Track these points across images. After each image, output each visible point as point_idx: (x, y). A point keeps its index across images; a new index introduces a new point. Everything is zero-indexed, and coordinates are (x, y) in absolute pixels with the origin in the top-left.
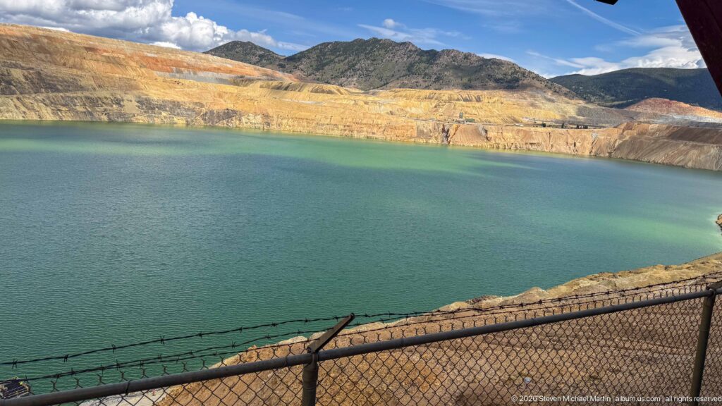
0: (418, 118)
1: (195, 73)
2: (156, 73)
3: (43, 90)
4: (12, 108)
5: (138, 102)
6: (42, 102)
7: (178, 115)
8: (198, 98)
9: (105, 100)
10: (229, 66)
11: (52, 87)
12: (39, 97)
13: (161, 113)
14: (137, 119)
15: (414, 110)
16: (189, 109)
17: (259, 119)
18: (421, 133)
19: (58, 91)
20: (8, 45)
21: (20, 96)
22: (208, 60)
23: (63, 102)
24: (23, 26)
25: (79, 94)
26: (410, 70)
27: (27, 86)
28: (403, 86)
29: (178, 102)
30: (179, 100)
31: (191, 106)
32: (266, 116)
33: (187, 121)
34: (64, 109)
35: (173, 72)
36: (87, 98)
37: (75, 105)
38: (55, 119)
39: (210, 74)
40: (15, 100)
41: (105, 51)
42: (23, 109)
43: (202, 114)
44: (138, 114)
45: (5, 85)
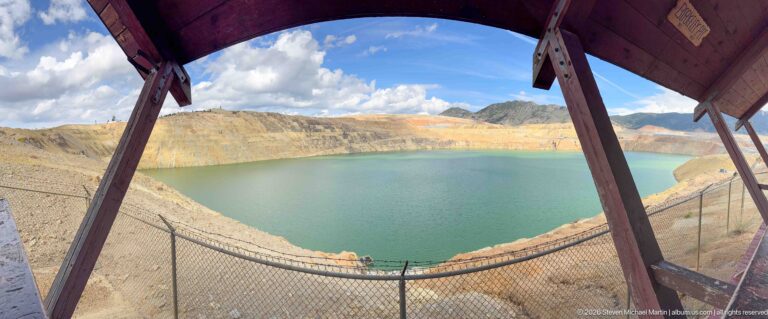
0: (539, 138)
1: (435, 125)
2: (419, 127)
3: (377, 139)
4: (367, 147)
5: (413, 140)
6: (377, 144)
7: (428, 144)
8: (437, 136)
9: (399, 141)
12: (376, 142)
13: (421, 144)
15: (536, 135)
16: (433, 141)
17: (464, 143)
18: (541, 145)
19: (382, 138)
20: (365, 123)
21: (369, 142)
22: (440, 118)
23: (384, 143)
24: (371, 115)
25: (390, 139)
26: (534, 115)
27: (371, 138)
28: (530, 123)
29: (428, 138)
32: (467, 142)
33: (432, 147)
34: (384, 146)
35: (425, 125)
36: (393, 140)
37: (388, 144)
38: (381, 150)
39: (442, 125)
40: (367, 144)
42: (370, 147)
43: (438, 143)
45: (364, 138)
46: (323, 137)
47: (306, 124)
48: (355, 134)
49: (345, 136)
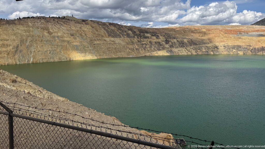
1: (247, 33)
2: (231, 36)
3: (193, 45)
4: (184, 51)
5: (224, 47)
6: (192, 49)
7: (240, 50)
8: (249, 43)
9: (212, 47)
10: (263, 28)
11: (195, 44)
12: (192, 47)
13: (233, 50)
14: (224, 53)
16: (245, 48)
19: (197, 45)
20: (183, 32)
21: (186, 47)
22: (253, 28)
23: (198, 48)
24: (187, 26)
25: (204, 45)
27: (188, 44)
29: (240, 46)
30: (240, 45)
31: (246, 47)
33: (244, 53)
34: (199, 50)
35: (238, 34)
36: (206, 46)
37: (202, 49)
38: (196, 54)
39: (254, 33)
40: (185, 49)
41: (212, 30)
42: (187, 51)
43: (250, 49)
44: (224, 51)
45: (182, 44)
46: (150, 42)
47: (138, 33)
48: (175, 40)
49: (167, 42)
